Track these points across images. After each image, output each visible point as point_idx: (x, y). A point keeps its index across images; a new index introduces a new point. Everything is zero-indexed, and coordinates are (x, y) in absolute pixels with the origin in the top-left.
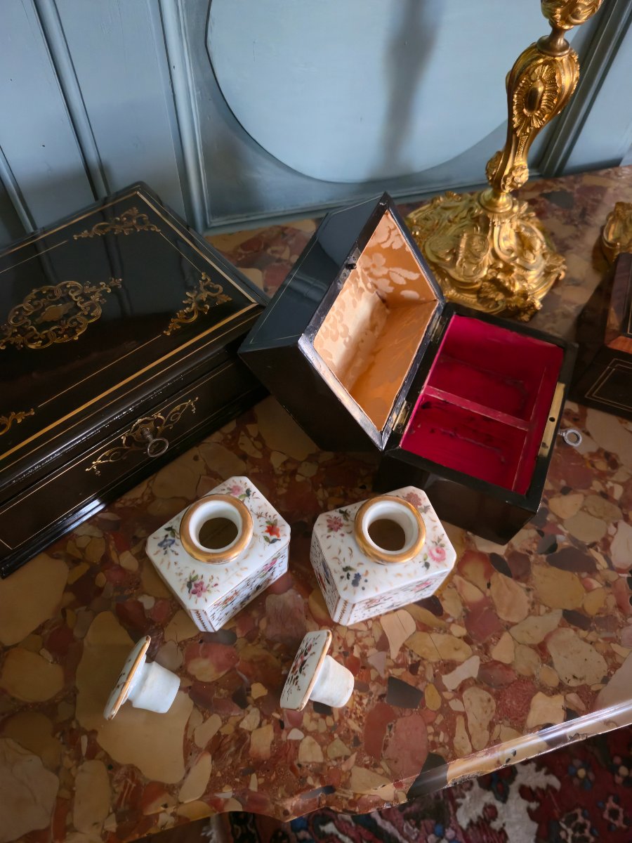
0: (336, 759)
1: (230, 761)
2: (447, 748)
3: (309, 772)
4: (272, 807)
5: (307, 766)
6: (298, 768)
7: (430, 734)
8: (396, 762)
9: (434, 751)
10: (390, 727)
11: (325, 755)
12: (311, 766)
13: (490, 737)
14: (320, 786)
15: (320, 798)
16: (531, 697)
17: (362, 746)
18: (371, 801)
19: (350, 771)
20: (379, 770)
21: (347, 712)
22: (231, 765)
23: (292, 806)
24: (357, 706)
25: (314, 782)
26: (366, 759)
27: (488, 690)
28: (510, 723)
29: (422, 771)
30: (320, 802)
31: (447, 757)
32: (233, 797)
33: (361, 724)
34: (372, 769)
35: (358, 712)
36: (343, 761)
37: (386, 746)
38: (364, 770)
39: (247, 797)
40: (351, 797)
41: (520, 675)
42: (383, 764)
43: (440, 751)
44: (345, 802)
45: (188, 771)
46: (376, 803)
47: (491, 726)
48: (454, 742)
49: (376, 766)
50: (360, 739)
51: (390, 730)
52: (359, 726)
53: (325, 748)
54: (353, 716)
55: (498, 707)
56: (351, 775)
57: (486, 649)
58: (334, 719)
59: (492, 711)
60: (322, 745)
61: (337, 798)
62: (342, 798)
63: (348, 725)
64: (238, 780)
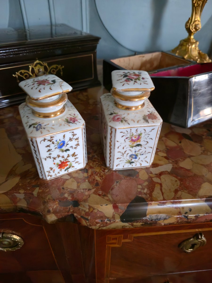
0: (83, 189)
1: (28, 181)
2: (148, 195)
3: (67, 192)
4: (42, 207)
5: (67, 189)
6: (62, 189)
7: (139, 188)
8: (117, 196)
9: (140, 195)
10: (117, 182)
11: (78, 187)
12: (69, 189)
13: (175, 195)
14: (71, 199)
15: (70, 208)
16: (202, 184)
17: (99, 187)
18: (98, 215)
19: (90, 195)
20: (106, 198)
21: (95, 173)
22: (29, 182)
23: (53, 208)
24: (102, 172)
25: (68, 196)
26: (100, 192)
27: (176, 177)
28: (188, 192)
29: (131, 203)
30: (69, 210)
31: (147, 199)
32: (24, 198)
33: (101, 178)
34: (102, 197)
35: (102, 174)
36: (87, 191)
37: (112, 189)
38: (98, 196)
39: (31, 200)
40: (87, 210)
41: (195, 174)
42: (109, 195)
43: (144, 196)
44: (83, 213)
45: (6, 181)
46: (101, 217)
47: (176, 191)
48: (153, 194)
49: (105, 195)
50: (99, 184)
51: (117, 183)
52: (101, 179)
53: (79, 184)
54: (99, 175)
55: (181, 184)
56: (89, 197)
57: (176, 162)
58: (88, 174)
59: (177, 185)
60: (78, 183)
61: (79, 210)
62: (82, 210)
63: (95, 177)
64: (29, 188)
